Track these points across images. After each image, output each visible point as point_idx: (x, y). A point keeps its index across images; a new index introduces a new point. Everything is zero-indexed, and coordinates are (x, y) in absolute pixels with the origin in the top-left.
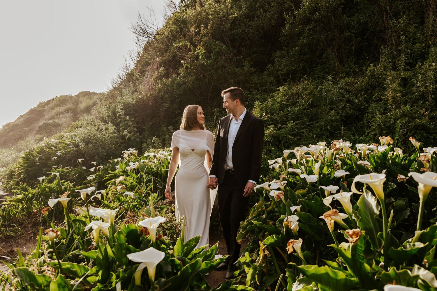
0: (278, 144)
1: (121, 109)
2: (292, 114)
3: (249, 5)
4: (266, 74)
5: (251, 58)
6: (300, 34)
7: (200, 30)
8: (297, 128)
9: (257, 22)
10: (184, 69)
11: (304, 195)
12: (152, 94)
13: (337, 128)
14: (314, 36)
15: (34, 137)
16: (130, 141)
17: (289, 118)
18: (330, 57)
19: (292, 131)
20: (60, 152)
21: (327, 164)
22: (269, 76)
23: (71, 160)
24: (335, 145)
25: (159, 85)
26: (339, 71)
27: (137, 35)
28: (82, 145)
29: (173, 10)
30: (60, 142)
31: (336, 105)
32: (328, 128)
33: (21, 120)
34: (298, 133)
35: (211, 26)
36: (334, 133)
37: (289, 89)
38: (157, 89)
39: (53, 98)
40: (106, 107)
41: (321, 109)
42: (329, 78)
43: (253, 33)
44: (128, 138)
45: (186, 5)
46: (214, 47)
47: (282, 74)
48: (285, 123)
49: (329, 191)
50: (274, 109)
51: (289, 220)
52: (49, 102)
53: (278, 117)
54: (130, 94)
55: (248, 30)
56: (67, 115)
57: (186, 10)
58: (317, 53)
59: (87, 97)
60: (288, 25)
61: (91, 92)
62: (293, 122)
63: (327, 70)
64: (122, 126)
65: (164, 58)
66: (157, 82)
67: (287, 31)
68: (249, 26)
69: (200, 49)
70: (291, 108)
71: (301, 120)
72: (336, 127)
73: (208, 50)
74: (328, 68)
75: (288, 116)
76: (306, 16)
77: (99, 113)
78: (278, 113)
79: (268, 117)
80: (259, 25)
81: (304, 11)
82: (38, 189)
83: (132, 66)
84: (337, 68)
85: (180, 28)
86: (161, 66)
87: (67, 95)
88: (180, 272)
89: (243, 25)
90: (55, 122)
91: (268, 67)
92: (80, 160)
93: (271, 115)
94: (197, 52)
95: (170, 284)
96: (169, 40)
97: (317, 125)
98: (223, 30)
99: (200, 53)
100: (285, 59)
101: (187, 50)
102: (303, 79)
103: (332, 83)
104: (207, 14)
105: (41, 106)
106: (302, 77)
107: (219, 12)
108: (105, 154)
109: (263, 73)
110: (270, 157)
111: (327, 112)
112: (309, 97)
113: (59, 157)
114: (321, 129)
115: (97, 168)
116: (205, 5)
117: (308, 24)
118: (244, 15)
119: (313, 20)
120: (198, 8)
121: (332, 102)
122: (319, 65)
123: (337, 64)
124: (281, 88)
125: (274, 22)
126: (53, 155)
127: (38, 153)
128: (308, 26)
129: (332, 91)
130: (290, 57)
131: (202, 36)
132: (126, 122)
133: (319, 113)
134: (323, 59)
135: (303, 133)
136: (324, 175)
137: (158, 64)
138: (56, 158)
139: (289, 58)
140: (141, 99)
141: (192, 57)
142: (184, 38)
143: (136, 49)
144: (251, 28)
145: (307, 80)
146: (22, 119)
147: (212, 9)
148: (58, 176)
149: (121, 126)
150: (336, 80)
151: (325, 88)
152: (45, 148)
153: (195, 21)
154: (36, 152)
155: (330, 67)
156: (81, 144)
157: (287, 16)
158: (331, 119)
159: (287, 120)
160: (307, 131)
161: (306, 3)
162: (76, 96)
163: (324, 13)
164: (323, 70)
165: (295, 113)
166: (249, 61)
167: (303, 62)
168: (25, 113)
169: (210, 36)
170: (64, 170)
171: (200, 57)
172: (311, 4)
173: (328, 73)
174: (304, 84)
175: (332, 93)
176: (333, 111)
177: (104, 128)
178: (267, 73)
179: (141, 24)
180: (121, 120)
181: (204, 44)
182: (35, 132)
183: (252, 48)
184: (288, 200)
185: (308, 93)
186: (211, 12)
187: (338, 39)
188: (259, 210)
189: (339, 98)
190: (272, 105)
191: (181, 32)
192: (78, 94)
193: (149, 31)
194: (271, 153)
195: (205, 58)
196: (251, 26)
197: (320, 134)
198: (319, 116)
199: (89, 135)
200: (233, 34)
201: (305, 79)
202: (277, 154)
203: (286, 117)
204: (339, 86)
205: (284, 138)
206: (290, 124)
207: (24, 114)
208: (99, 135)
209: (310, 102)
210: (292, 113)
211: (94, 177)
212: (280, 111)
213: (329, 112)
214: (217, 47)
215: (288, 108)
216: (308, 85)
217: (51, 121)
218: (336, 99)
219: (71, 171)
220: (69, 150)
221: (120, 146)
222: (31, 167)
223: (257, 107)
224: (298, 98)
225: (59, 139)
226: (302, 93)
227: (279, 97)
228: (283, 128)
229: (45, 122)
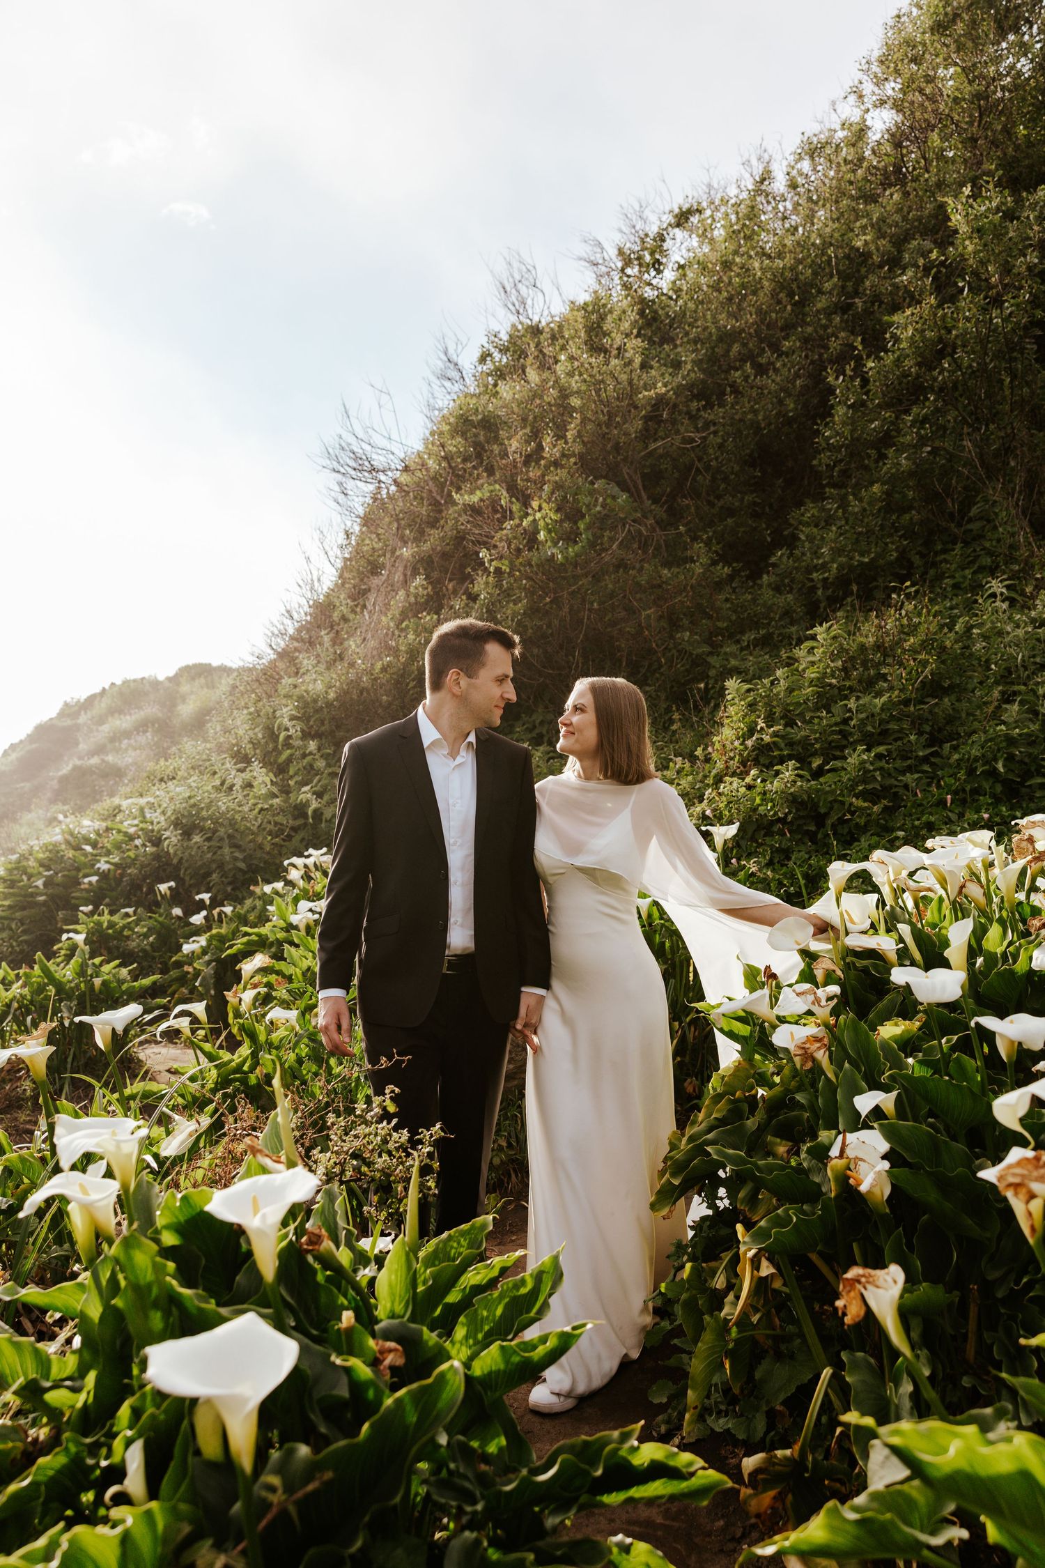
0: (813, 828)
1: (292, 718)
2: (862, 720)
3: (705, 354)
4: (769, 585)
5: (714, 532)
6: (886, 439)
7: (540, 448)
8: (881, 769)
9: (732, 407)
10: (491, 579)
11: (908, 1045)
12: (389, 665)
13: (1033, 769)
14: (937, 443)
15: (47, 810)
16: (321, 821)
17: (851, 734)
18: (996, 514)
19: (864, 782)
20: (107, 862)
21: (1001, 917)
22: (777, 589)
23: (140, 887)
24: (1031, 840)
25: (411, 636)
26: (1032, 560)
27: (339, 477)
28: (172, 839)
29: (457, 387)
30: (108, 829)
31: (1025, 684)
32: (995, 769)
33: (10, 759)
34: (884, 788)
35: (579, 432)
36: (1022, 784)
37: (849, 634)
38: (403, 648)
39: (104, 689)
40: (245, 712)
41: (969, 701)
42: (997, 586)
43: (721, 446)
44: (315, 811)
45: (497, 369)
46: (587, 500)
47: (825, 580)
48: (838, 753)
49: (1012, 1042)
50: (798, 704)
51: (850, 1152)
52: (91, 699)
53: (815, 732)
54: (322, 667)
55: (705, 438)
56: (141, 739)
57: (495, 385)
58: (949, 501)
59: (202, 680)
60: (841, 411)
61: (215, 663)
62: (868, 750)
63: (987, 561)
64: (296, 774)
65: (426, 547)
66: (404, 625)
67: (838, 434)
68: (707, 424)
69: (540, 509)
70: (858, 698)
71: (896, 740)
72: (1026, 764)
73: (570, 512)
74: (990, 553)
75: (847, 728)
76: (906, 375)
77: (227, 731)
78: (812, 718)
79: (775, 734)
80: (741, 420)
81: (898, 359)
82: (24, 986)
83: (329, 577)
84: (1023, 553)
85: (476, 444)
86: (415, 572)
87: (143, 679)
88: (372, 1426)
89: (686, 422)
90: (107, 763)
91: (773, 560)
92: (163, 887)
93: (786, 726)
94: (530, 518)
95: (329, 1475)
96: (442, 486)
97: (956, 756)
98: (618, 443)
99: (541, 523)
100: (834, 528)
101: (498, 516)
102: (899, 596)
103: (1007, 603)
104: (564, 394)
105: (69, 715)
106: (894, 589)
107: (603, 381)
108: (242, 865)
109: (759, 582)
110: (785, 875)
111: (991, 708)
112: (923, 656)
113: (104, 876)
114: (971, 772)
115: (215, 912)
116: (557, 362)
117: (915, 403)
118: (691, 386)
119: (932, 388)
120: (533, 375)
121: (1010, 673)
122: (959, 545)
123: (1026, 538)
124: (818, 629)
125: (792, 406)
126: (87, 871)
127: (42, 865)
128: (915, 410)
129: (1008, 633)
130: (851, 522)
131: (547, 467)
132: (309, 758)
133: (964, 715)
134: (970, 520)
135: (906, 787)
136: (991, 959)
137: (406, 567)
138: (94, 879)
139: (847, 523)
140: (355, 683)
141: (515, 538)
142: (489, 476)
143: (339, 520)
144: (712, 429)
145: (914, 599)
146: (14, 756)
147: (580, 375)
148: (81, 944)
149: (291, 773)
150: (1023, 594)
151: (982, 624)
152: (63, 847)
153: (524, 420)
154: (36, 860)
155: (1000, 550)
156: (167, 834)
157: (837, 378)
158: (1006, 736)
159: (845, 742)
160: (919, 779)
161: (906, 328)
162: (169, 679)
163: (973, 360)
164: (973, 562)
165: (873, 715)
166: (708, 543)
167: (900, 537)
168: (23, 736)
169: (575, 464)
170: (116, 918)
171: (542, 536)
172: (923, 331)
173: (993, 572)
174: (903, 612)
175: (1007, 639)
176: (1016, 707)
177: (238, 782)
178: (773, 578)
179: (352, 440)
180: (291, 755)
181: (553, 493)
182: (49, 795)
183: (719, 497)
184: (847, 1065)
185: (921, 645)
186: (575, 382)
187: (1025, 449)
188: (733, 1095)
189: (1034, 656)
190: (790, 690)
191: (479, 456)
192: (176, 674)
193: (379, 460)
194: (789, 859)
195: (560, 539)
196: (715, 424)
197: (968, 788)
198: (962, 724)
199: (194, 805)
200: (651, 454)
201: (908, 596)
202: (810, 866)
203: (840, 732)
204: (1033, 614)
205: (836, 806)
206: (856, 758)
207: (21, 741)
208: (224, 803)
209: (926, 677)
210: (863, 716)
211: (204, 943)
212: (817, 709)
213: (998, 707)
214: (597, 500)
215: (846, 698)
216: (919, 615)
217: (95, 761)
218: (1023, 660)
219: (137, 923)
220: (132, 854)
221: (289, 837)
222: (23, 908)
223: (736, 700)
224: (884, 664)
225: (105, 820)
226: (897, 643)
227: (813, 663)
228: (829, 771)
229: (78, 763)
